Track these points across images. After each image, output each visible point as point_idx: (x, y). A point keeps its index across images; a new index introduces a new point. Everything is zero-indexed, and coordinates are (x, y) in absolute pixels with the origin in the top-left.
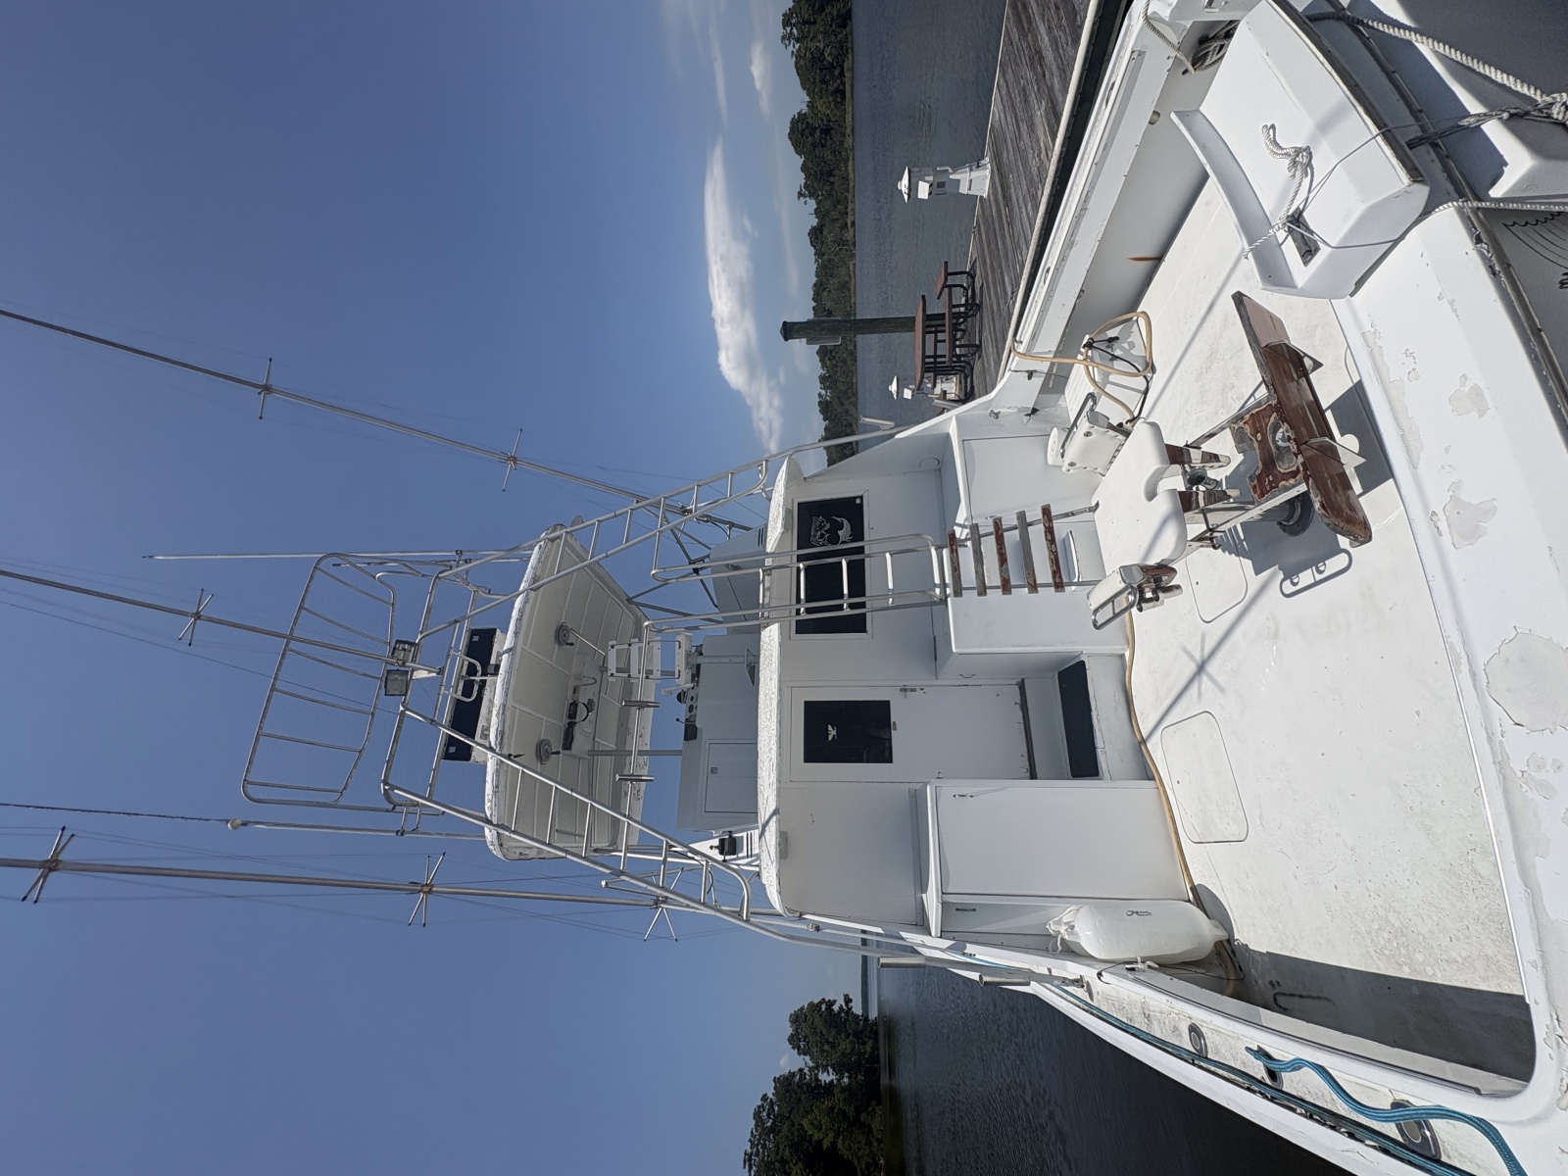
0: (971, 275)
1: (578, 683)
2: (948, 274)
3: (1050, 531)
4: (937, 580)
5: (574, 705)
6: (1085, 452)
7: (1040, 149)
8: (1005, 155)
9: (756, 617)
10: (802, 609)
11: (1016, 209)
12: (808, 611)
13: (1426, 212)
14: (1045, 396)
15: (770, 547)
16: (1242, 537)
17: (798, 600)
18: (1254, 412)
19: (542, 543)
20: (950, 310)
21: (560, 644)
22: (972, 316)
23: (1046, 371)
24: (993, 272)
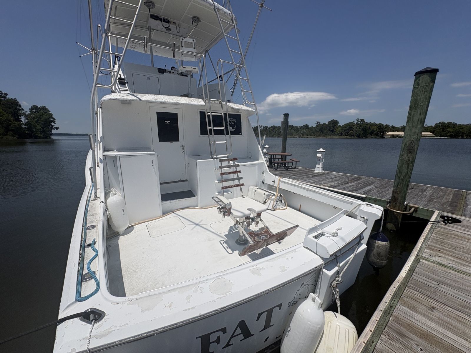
0: (295, 168)
1: (177, 24)
2: (296, 162)
3: (237, 186)
4: (218, 156)
5: (168, 22)
6: (259, 194)
7: (326, 184)
8: (324, 176)
9: (206, 97)
10: (209, 114)
11: (312, 178)
12: (209, 116)
13: (322, 258)
14: (267, 186)
15: (228, 104)
16: (234, 232)
17: (212, 113)
18: (269, 231)
19: (231, 15)
20: (287, 162)
21: (193, 18)
22: (285, 168)
23: (274, 185)
24: (296, 173)
